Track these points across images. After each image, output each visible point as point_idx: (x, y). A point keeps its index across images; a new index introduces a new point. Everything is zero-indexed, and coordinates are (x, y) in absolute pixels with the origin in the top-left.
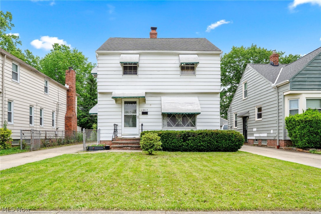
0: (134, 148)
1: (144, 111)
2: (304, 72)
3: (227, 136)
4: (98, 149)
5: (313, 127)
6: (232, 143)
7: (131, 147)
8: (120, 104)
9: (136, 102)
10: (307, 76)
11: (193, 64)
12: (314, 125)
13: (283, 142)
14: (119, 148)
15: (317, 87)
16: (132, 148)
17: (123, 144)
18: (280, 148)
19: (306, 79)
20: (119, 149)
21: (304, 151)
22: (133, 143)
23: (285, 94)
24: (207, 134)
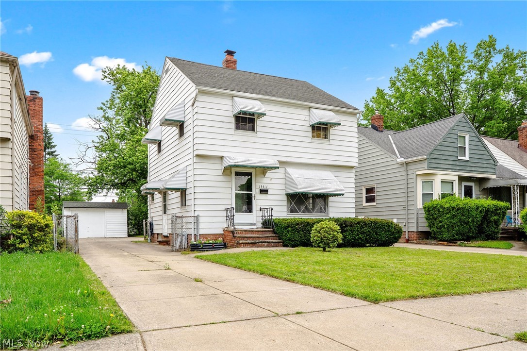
0: (272, 244)
1: (263, 188)
2: (439, 148)
3: (386, 226)
4: (220, 248)
5: (464, 216)
6: (391, 235)
7: (268, 242)
8: (229, 175)
9: (251, 173)
10: (442, 153)
11: (326, 124)
12: (466, 213)
13: (415, 235)
14: (251, 245)
15: (450, 167)
16: (270, 244)
17: (252, 239)
18: (409, 242)
19: (441, 157)
20: (252, 247)
21: (450, 244)
22: (266, 237)
23: (418, 173)
24: (365, 224)
